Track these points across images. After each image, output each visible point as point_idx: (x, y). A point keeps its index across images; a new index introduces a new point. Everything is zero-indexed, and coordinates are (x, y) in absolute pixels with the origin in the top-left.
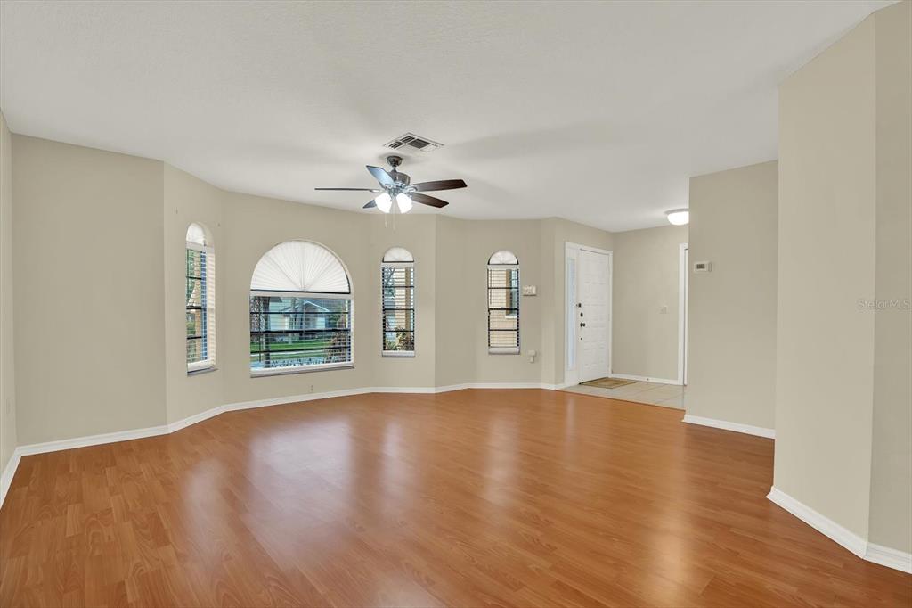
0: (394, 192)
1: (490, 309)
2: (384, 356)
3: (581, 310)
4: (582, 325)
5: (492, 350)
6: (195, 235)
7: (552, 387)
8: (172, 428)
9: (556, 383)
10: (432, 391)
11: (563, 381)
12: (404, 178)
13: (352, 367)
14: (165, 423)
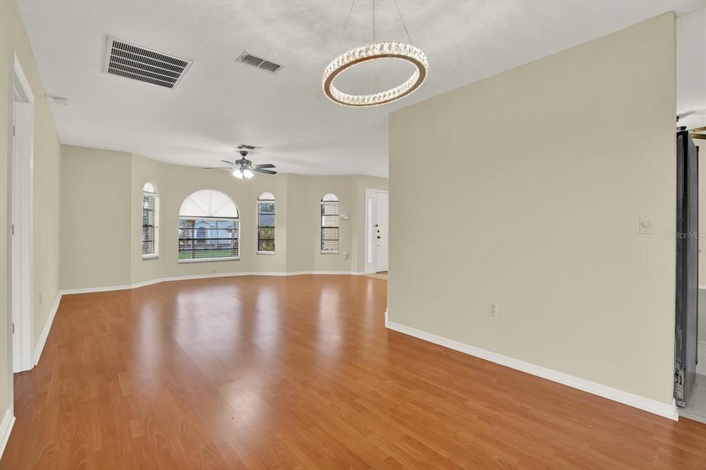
0: (242, 169)
1: (322, 228)
2: (257, 254)
3: (378, 228)
4: (379, 237)
5: (323, 252)
6: (149, 188)
7: (355, 274)
8: (133, 286)
9: (358, 271)
10: (284, 274)
11: (364, 270)
12: (248, 162)
13: (238, 260)
14: (130, 284)
